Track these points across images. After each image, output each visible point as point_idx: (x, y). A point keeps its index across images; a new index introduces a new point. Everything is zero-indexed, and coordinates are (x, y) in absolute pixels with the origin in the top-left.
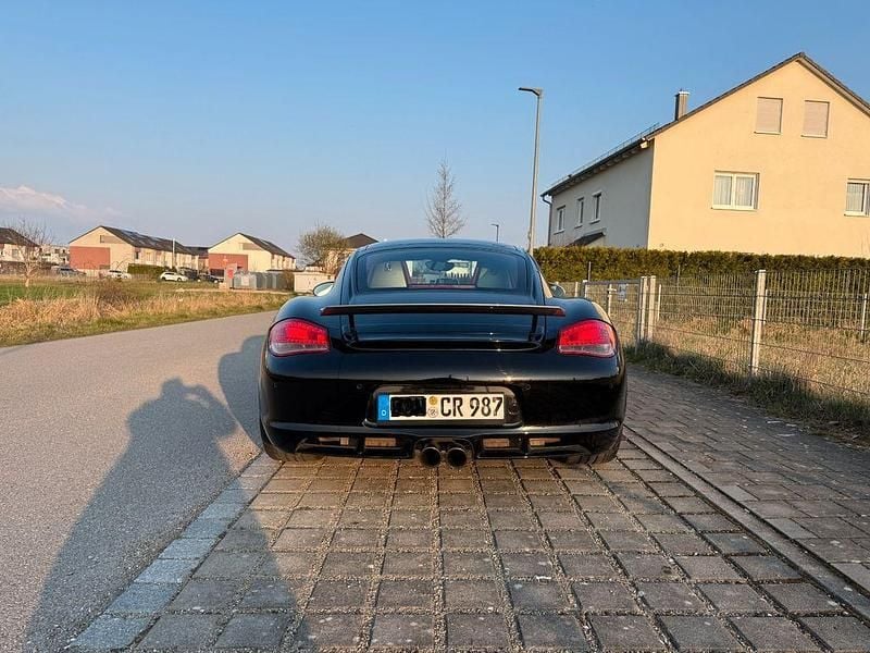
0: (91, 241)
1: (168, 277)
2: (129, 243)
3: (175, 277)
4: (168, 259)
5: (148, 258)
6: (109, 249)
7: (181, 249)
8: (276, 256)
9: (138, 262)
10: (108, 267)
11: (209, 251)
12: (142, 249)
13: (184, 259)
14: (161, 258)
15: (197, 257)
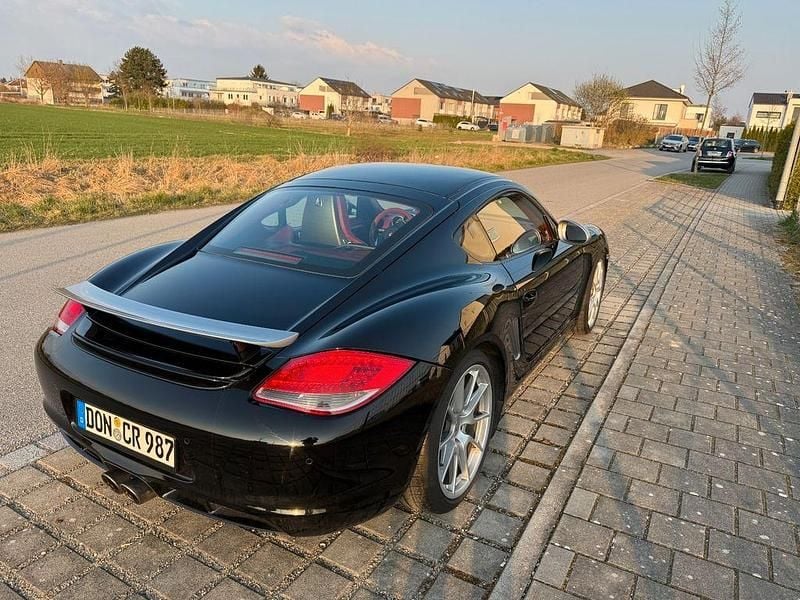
0: (408, 93)
1: (464, 126)
2: (436, 93)
3: (469, 127)
4: (467, 108)
5: (451, 108)
6: (420, 100)
7: (479, 99)
8: (562, 105)
9: (442, 112)
10: (419, 116)
11: (502, 101)
12: (446, 100)
13: (481, 108)
14: (461, 108)
15: (492, 106)
